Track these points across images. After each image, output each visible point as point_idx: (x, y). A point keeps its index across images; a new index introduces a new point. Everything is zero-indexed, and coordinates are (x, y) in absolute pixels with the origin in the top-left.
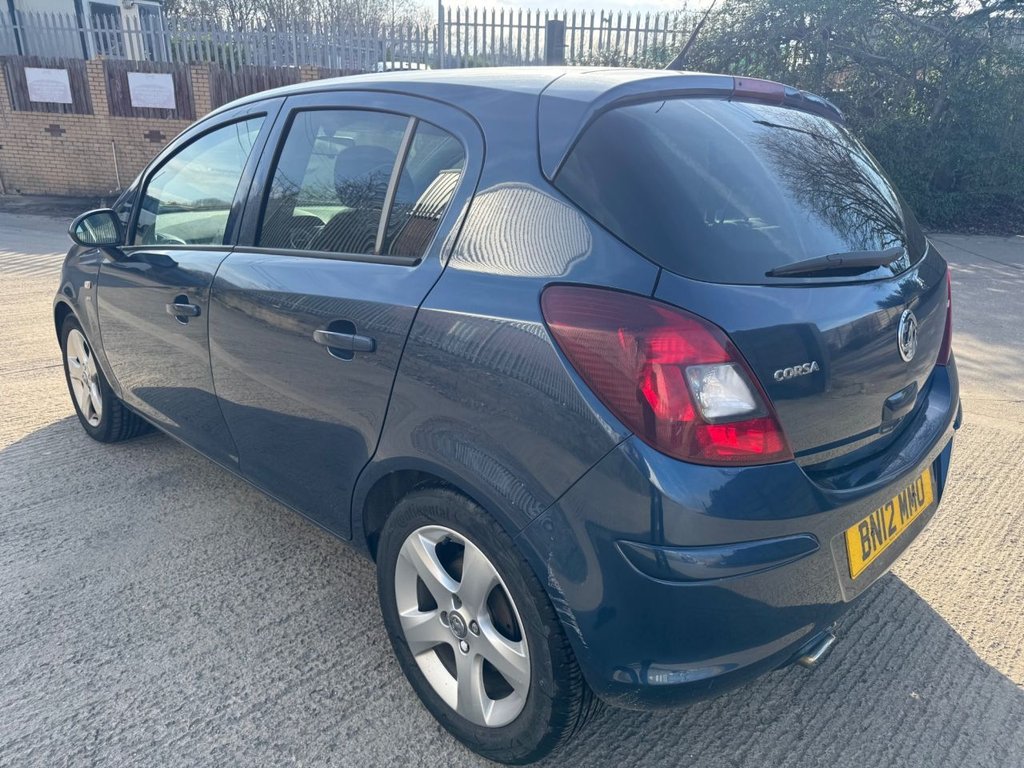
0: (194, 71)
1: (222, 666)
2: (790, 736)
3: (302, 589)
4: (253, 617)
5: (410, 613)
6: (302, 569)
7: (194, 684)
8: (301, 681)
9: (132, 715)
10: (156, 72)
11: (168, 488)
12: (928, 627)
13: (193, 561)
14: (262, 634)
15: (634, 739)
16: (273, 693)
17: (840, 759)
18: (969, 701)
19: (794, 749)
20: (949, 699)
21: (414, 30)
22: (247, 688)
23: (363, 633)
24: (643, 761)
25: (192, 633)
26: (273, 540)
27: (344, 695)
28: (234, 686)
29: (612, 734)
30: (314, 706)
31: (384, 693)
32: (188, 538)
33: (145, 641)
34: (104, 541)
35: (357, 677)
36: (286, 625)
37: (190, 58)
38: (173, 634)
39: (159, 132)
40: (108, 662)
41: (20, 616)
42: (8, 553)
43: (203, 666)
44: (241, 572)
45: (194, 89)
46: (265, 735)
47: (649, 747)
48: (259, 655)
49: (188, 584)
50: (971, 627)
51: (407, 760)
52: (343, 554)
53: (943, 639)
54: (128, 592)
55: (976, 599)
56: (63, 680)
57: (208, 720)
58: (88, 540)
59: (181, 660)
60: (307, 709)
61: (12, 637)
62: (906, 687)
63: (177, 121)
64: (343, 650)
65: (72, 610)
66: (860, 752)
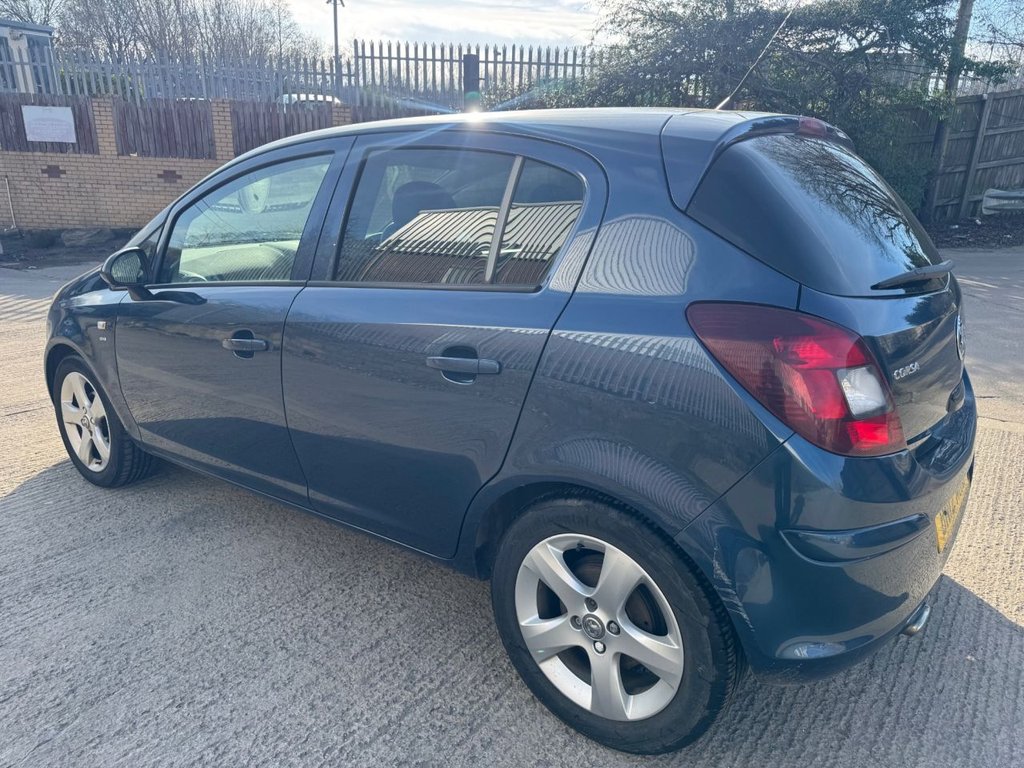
0: (95, 104)
1: (331, 695)
2: (881, 704)
3: (380, 614)
4: (342, 646)
5: (531, 622)
6: (372, 596)
7: (311, 715)
8: (416, 701)
9: (261, 751)
10: (54, 105)
11: (197, 529)
12: (959, 598)
13: (257, 598)
14: (358, 661)
15: (747, 721)
16: (393, 715)
17: (930, 719)
18: (1016, 659)
19: (889, 714)
20: (1000, 658)
21: (302, 62)
22: (365, 713)
23: (457, 651)
24: (764, 740)
25: (287, 667)
26: (330, 570)
27: (463, 709)
28: (351, 712)
29: (725, 719)
30: (439, 723)
31: (501, 705)
32: (240, 576)
33: (241, 679)
34: (152, 586)
35: (469, 691)
36: (379, 650)
37: (90, 90)
38: (267, 670)
39: (58, 167)
40: (212, 703)
41: (97, 668)
42: (52, 606)
43: (312, 697)
44: (311, 603)
45: (97, 122)
46: (403, 756)
47: (762, 727)
48: (365, 681)
49: (261, 620)
50: (994, 595)
51: (548, 764)
52: (406, 578)
53: (975, 608)
54: (202, 633)
55: (989, 571)
56: (172, 724)
57: (339, 747)
58: (135, 587)
59: (288, 693)
60: (433, 726)
61: (97, 689)
62: (961, 651)
63: (78, 155)
64: (445, 668)
65: (149, 656)
66: (944, 711)
